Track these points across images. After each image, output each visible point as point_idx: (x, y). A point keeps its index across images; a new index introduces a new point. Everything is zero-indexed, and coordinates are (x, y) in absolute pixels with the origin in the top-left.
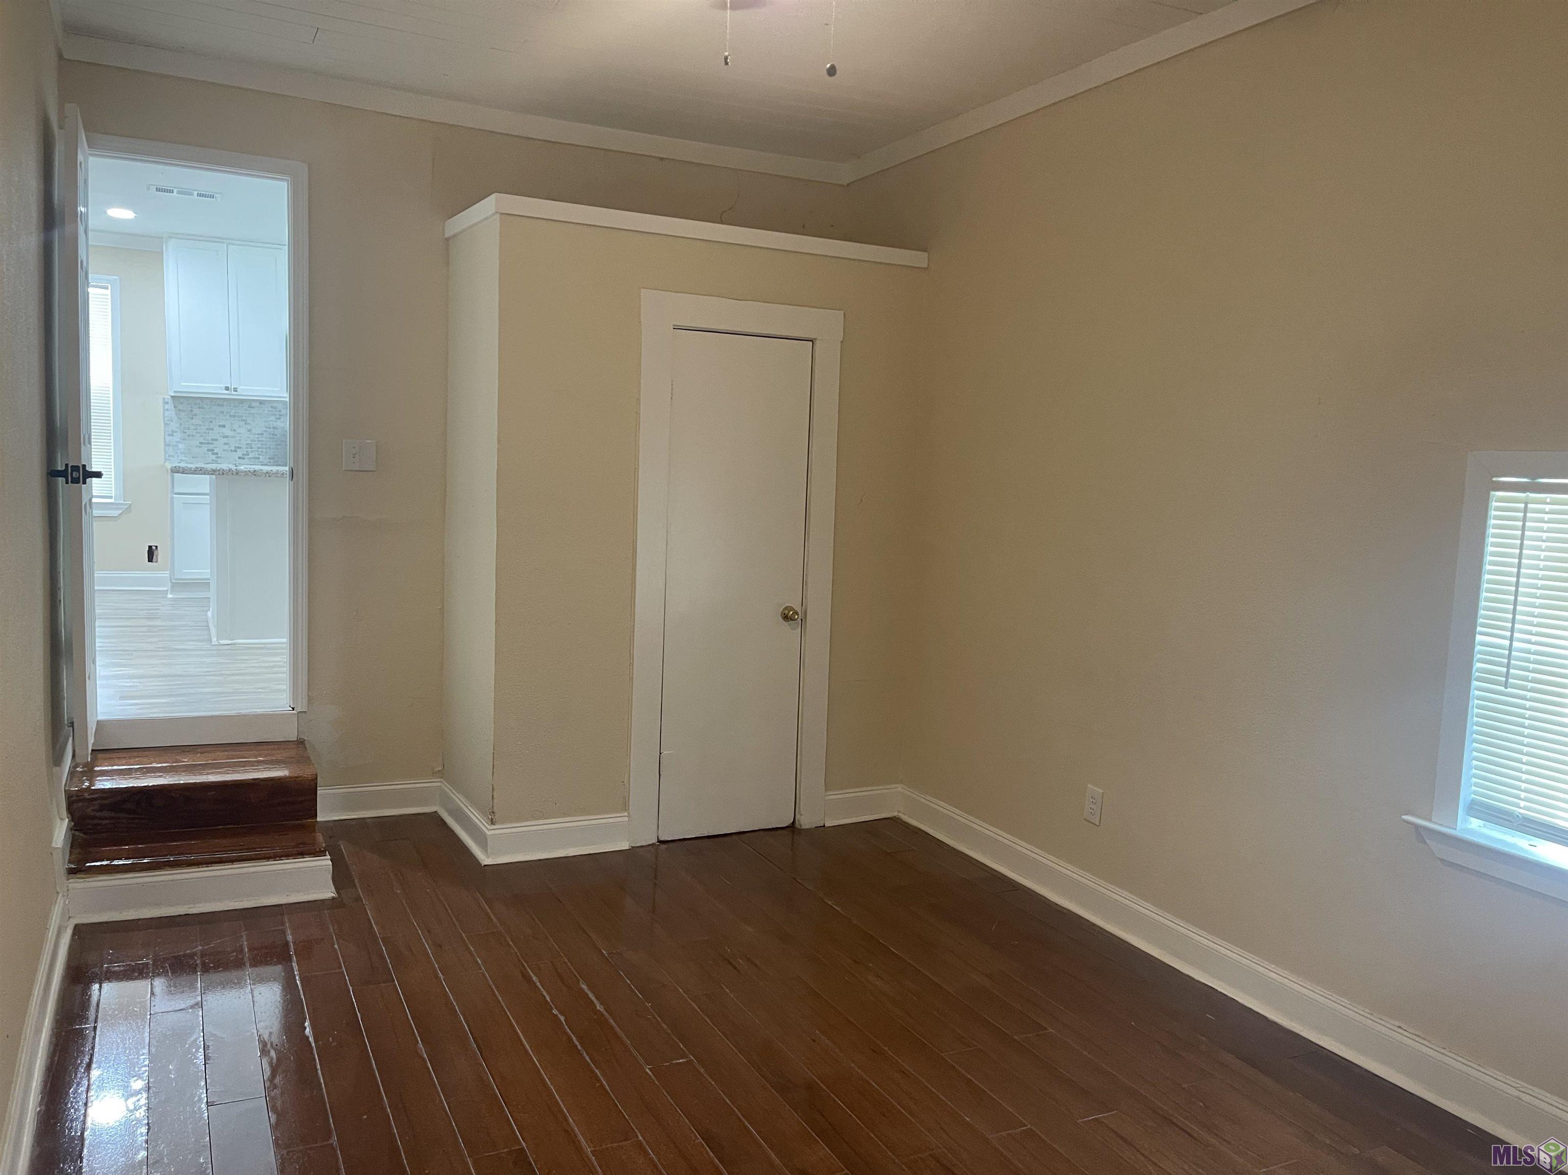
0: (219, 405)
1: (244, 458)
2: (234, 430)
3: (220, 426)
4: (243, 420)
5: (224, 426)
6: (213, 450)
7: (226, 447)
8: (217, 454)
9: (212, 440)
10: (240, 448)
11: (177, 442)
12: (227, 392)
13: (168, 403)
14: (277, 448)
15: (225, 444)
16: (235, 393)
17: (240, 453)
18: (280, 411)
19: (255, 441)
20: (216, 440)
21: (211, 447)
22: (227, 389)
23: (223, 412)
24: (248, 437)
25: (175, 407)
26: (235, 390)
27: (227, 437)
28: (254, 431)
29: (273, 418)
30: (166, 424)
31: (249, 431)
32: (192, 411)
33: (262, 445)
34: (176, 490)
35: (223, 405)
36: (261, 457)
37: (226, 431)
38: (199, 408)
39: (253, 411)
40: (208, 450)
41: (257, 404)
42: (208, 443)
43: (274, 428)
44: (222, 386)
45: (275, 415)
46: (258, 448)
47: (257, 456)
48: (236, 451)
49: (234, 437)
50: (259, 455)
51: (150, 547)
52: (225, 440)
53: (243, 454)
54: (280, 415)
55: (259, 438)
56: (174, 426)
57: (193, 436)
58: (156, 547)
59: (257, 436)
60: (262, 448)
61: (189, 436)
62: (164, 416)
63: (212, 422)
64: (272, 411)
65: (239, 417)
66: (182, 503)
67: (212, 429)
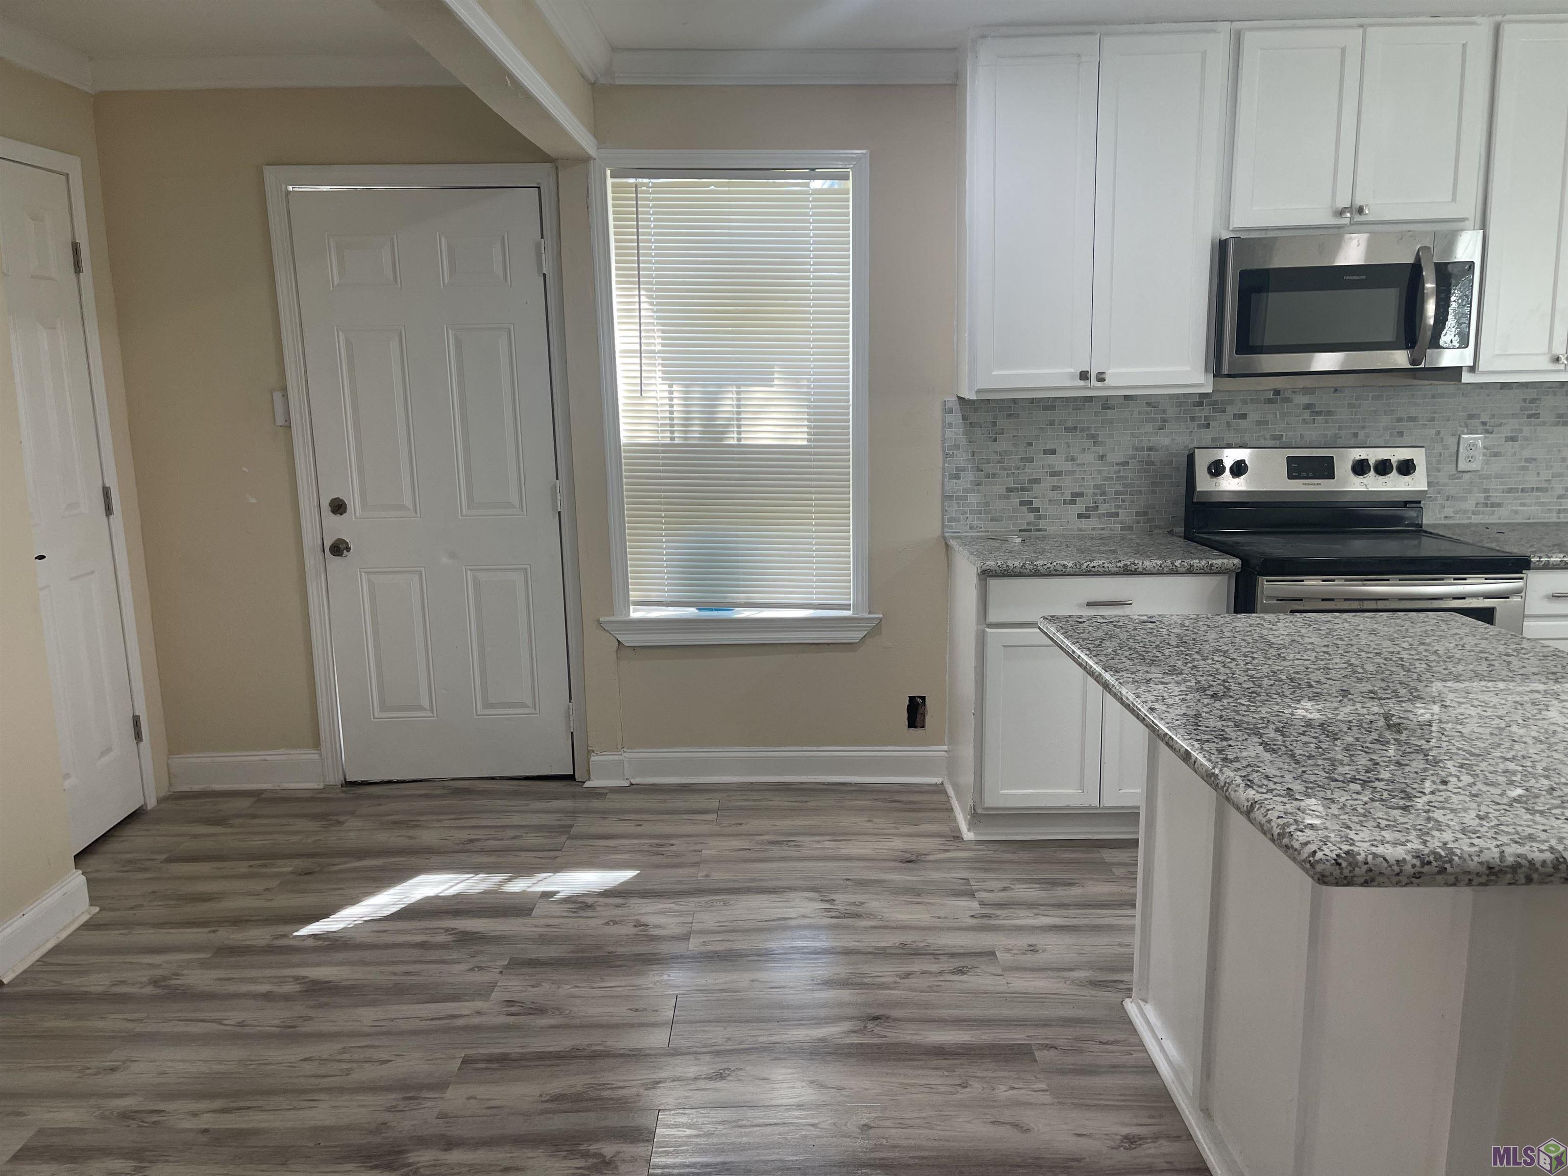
0: (1045, 408)
2: (1073, 459)
3: (1046, 452)
5: (1053, 452)
6: (1031, 503)
7: (1055, 495)
8: (1037, 510)
9: (1030, 481)
10: (1081, 495)
11: (965, 490)
12: (1082, 383)
13: (951, 411)
14: (1154, 492)
15: (1054, 488)
16: (1100, 384)
17: (1080, 507)
18: (1164, 412)
19: (1111, 478)
20: (1037, 481)
21: (1026, 496)
22: (1086, 377)
23: (1052, 423)
24: (1099, 472)
25: (964, 418)
26: (1101, 378)
27: (1059, 473)
28: (1110, 458)
29: (1149, 428)
30: (946, 455)
31: (1102, 457)
32: (994, 424)
33: (1125, 486)
34: (991, 618)
37: (1058, 462)
38: (1009, 416)
40: (1022, 503)
42: (1023, 489)
43: (1150, 449)
44: (1072, 370)
46: (1117, 493)
48: (1073, 502)
49: (1072, 473)
50: (1119, 507)
51: (912, 699)
52: (1054, 481)
54: (1164, 420)
55: (1119, 471)
56: (962, 458)
57: (994, 475)
58: (923, 698)
59: (1116, 468)
60: (1125, 493)
61: (988, 476)
62: (944, 440)
63: (1030, 444)
64: (1147, 413)
65: (1082, 430)
66: (1004, 646)
67: (1031, 460)
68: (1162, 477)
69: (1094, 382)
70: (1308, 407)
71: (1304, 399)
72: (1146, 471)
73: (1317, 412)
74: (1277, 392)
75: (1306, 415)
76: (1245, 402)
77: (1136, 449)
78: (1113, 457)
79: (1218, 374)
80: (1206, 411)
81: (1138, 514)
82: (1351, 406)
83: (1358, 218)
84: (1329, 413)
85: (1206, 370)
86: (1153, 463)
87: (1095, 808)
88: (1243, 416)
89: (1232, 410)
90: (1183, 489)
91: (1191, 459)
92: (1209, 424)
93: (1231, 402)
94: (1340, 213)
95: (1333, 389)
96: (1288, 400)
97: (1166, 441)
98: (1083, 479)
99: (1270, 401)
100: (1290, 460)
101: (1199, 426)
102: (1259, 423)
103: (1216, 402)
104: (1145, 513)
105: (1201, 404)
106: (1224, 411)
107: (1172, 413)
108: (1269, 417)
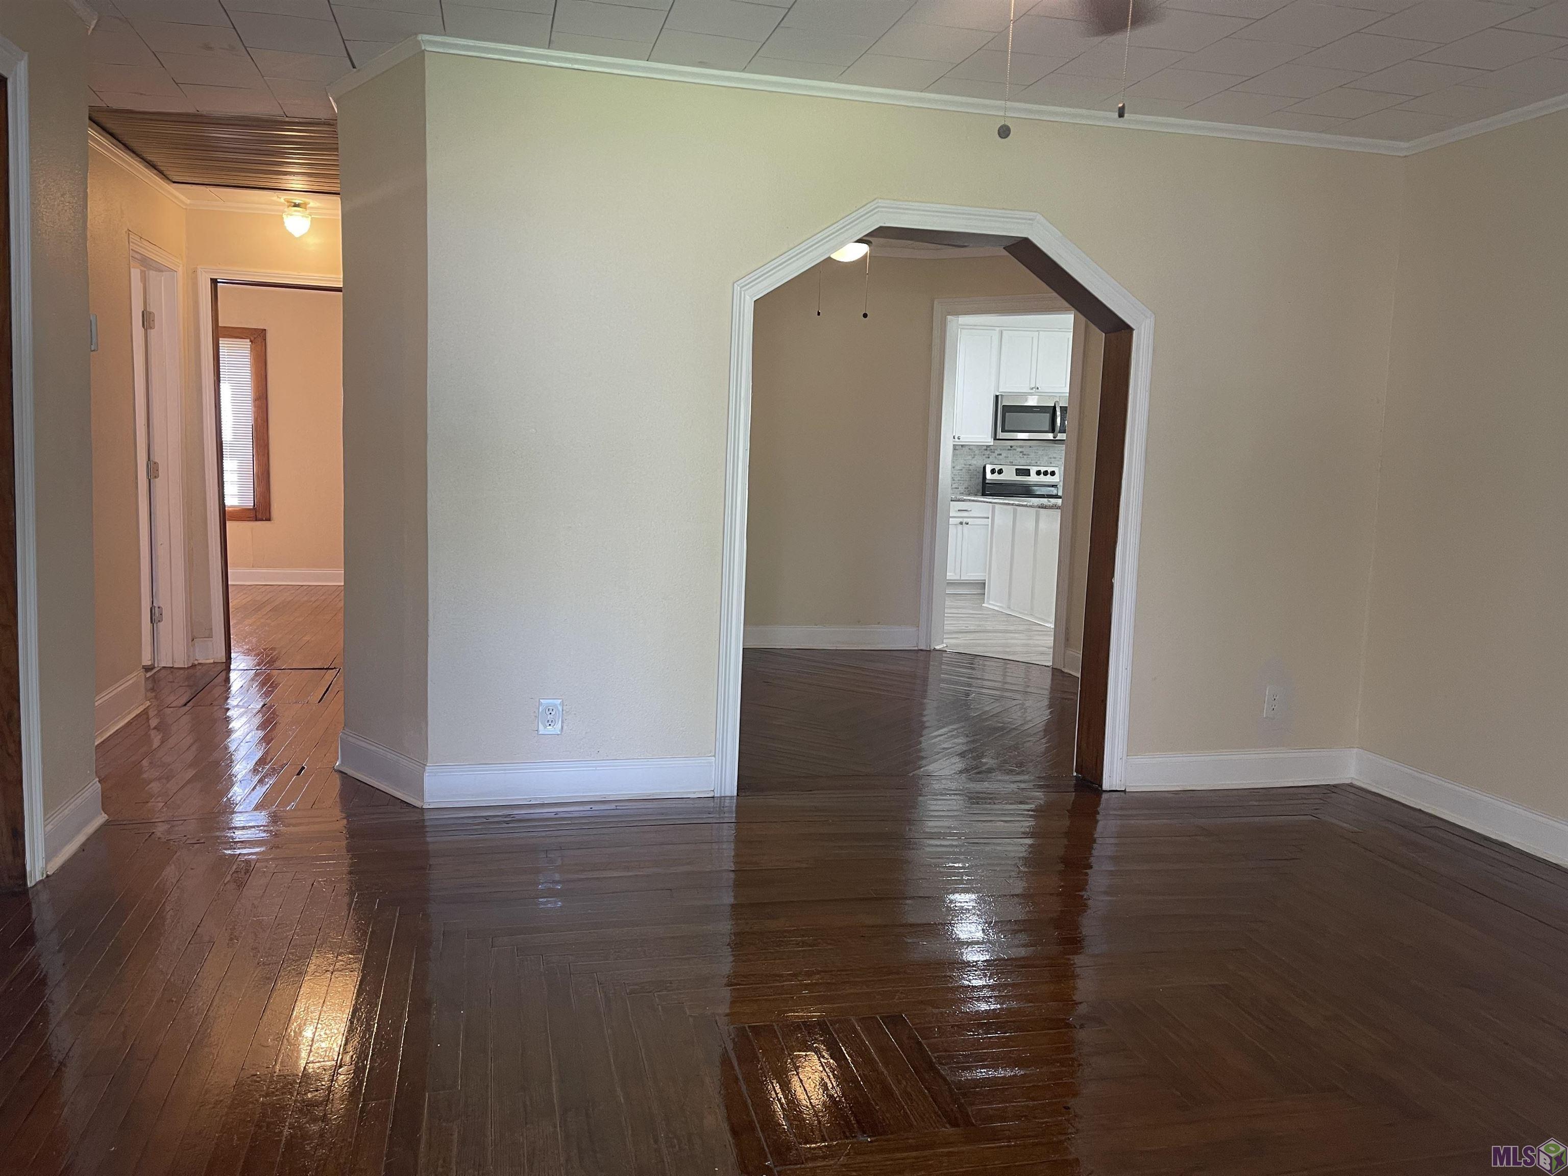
68: (974, 475)
69: (956, 440)
70: (1021, 452)
71: (1020, 450)
72: (968, 473)
73: (1024, 454)
74: (1011, 447)
75: (1021, 455)
76: (1001, 450)
77: (967, 465)
78: (958, 468)
79: (995, 439)
80: (988, 452)
81: (965, 488)
82: (1035, 453)
83: (1037, 391)
84: (1028, 455)
85: (990, 437)
86: (970, 470)
87: (957, 580)
88: (1000, 455)
89: (997, 452)
90: (981, 480)
91: (984, 468)
92: (989, 457)
93: (997, 449)
94: (1032, 389)
95: (1027, 446)
96: (1015, 450)
97: (975, 463)
99: (1009, 450)
100: (1016, 469)
101: (986, 457)
102: (1005, 457)
103: (992, 448)
104: (968, 488)
105: (986, 450)
106: (994, 452)
107: (977, 452)
108: (1009, 455)
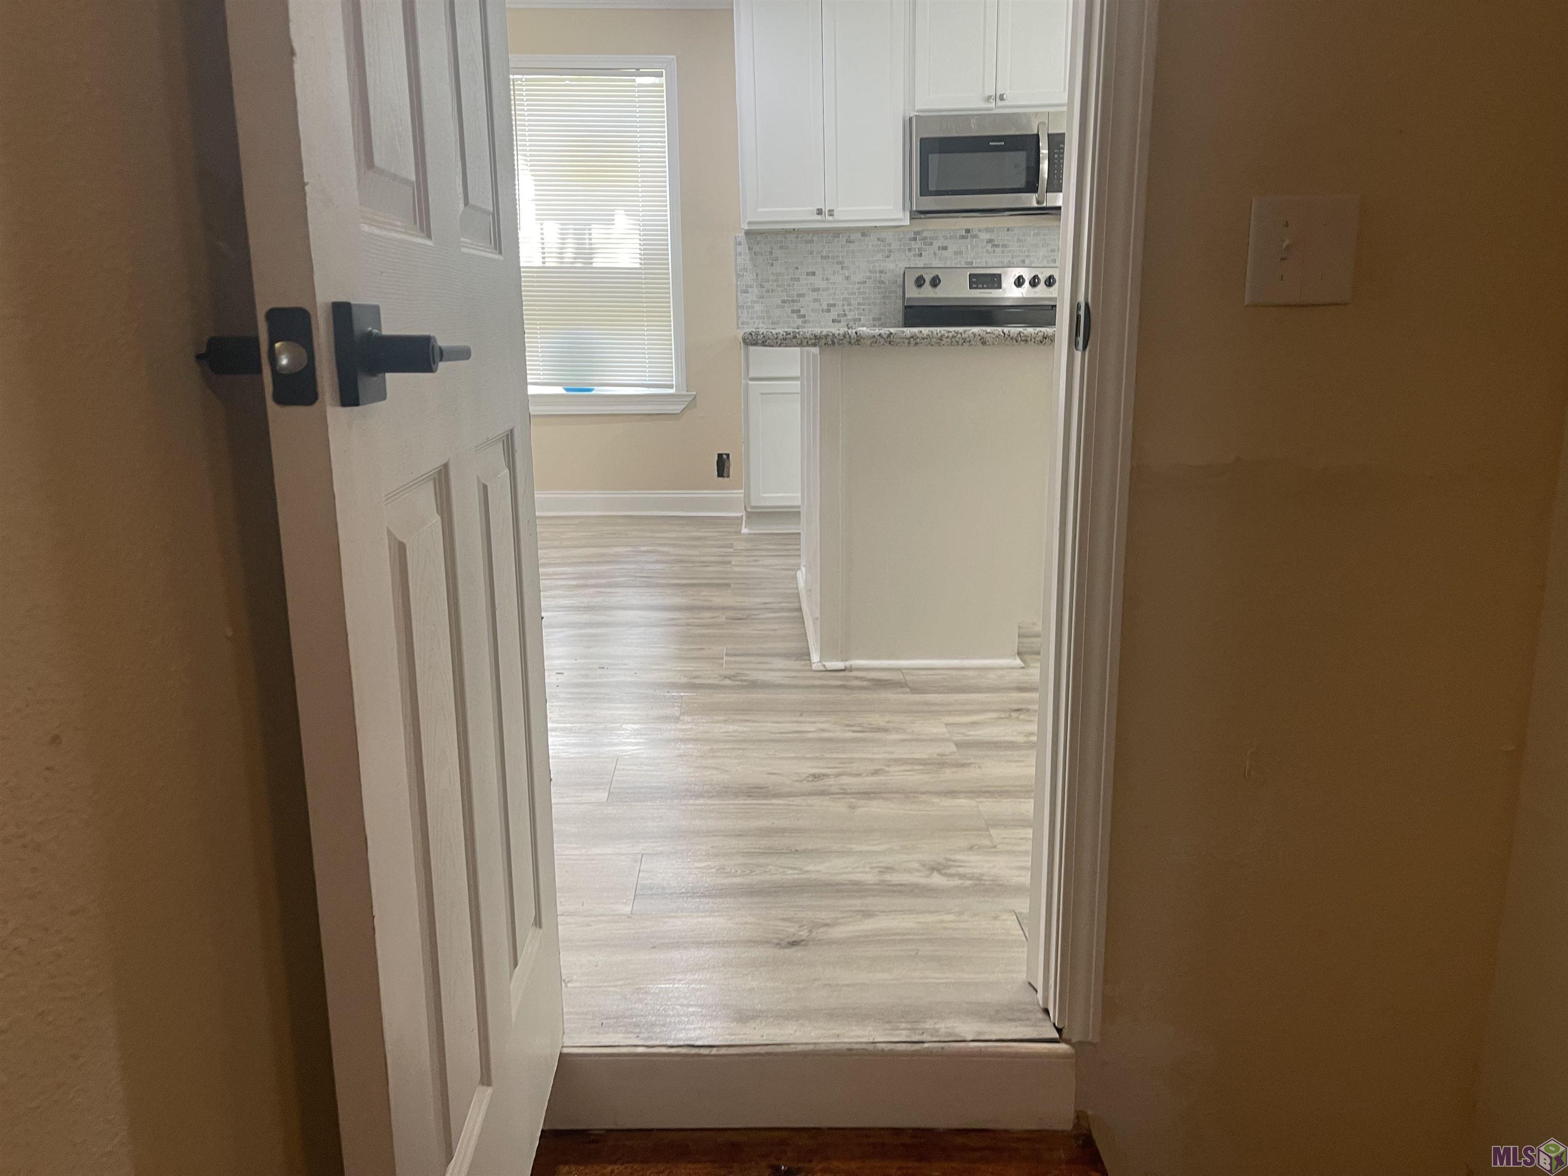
0: (807, 242)
1: (840, 322)
2: (827, 279)
3: (808, 274)
4: (838, 263)
5: (813, 274)
6: (799, 311)
7: (816, 305)
8: (804, 316)
9: (798, 295)
10: (834, 305)
11: (753, 302)
12: (819, 217)
13: (740, 244)
14: (885, 303)
15: (815, 300)
16: (831, 218)
17: (834, 314)
18: (890, 245)
19: (855, 293)
20: (803, 295)
21: (796, 306)
22: (820, 212)
23: (811, 253)
24: (846, 289)
25: (750, 249)
26: (831, 213)
27: (817, 290)
28: (853, 278)
29: (880, 256)
30: (738, 276)
31: (847, 278)
32: (771, 253)
33: (864, 299)
34: (752, 375)
35: (812, 241)
36: (862, 317)
37: (817, 282)
38: (781, 248)
39: (852, 246)
40: (793, 311)
41: (858, 235)
42: (793, 301)
43: (881, 272)
44: (812, 208)
45: (884, 251)
46: (859, 304)
47: (857, 317)
48: (828, 311)
49: (826, 289)
50: (860, 314)
51: (720, 456)
52: (815, 295)
53: (838, 315)
54: (890, 251)
55: (860, 288)
56: (749, 277)
57: (773, 291)
58: (728, 455)
59: (858, 286)
60: (864, 304)
61: (768, 291)
62: (736, 265)
63: (797, 268)
64: (879, 246)
65: (833, 258)
66: (761, 394)
67: (798, 280)
68: (890, 292)
69: (828, 217)
70: (990, 241)
71: (985, 236)
72: (879, 288)
73: (996, 245)
74: (968, 231)
75: (989, 247)
76: (945, 238)
77: (871, 271)
78: (859, 277)
79: (913, 212)
80: (917, 245)
81: (874, 319)
82: (1019, 240)
83: (1000, 103)
84: (1004, 246)
85: (904, 209)
86: (883, 282)
88: (945, 248)
89: (937, 244)
90: (900, 301)
91: (904, 276)
92: (921, 254)
93: (936, 238)
94: (990, 99)
95: (1006, 229)
96: (975, 236)
97: (892, 266)
98: (835, 293)
99: (963, 237)
100: (971, 276)
101: (914, 255)
102: (956, 253)
103: (926, 238)
104: (880, 319)
105: (915, 239)
106: (931, 244)
107: (895, 246)
108: (963, 249)
